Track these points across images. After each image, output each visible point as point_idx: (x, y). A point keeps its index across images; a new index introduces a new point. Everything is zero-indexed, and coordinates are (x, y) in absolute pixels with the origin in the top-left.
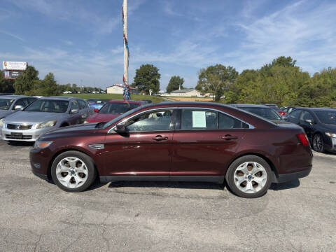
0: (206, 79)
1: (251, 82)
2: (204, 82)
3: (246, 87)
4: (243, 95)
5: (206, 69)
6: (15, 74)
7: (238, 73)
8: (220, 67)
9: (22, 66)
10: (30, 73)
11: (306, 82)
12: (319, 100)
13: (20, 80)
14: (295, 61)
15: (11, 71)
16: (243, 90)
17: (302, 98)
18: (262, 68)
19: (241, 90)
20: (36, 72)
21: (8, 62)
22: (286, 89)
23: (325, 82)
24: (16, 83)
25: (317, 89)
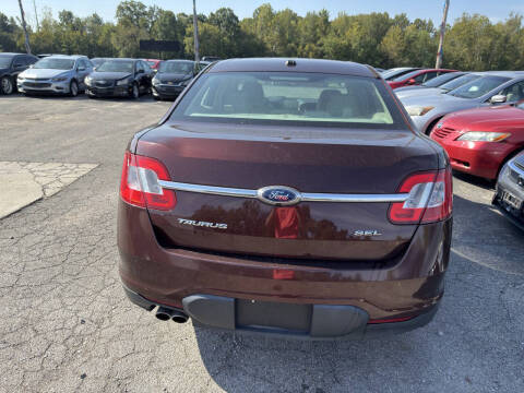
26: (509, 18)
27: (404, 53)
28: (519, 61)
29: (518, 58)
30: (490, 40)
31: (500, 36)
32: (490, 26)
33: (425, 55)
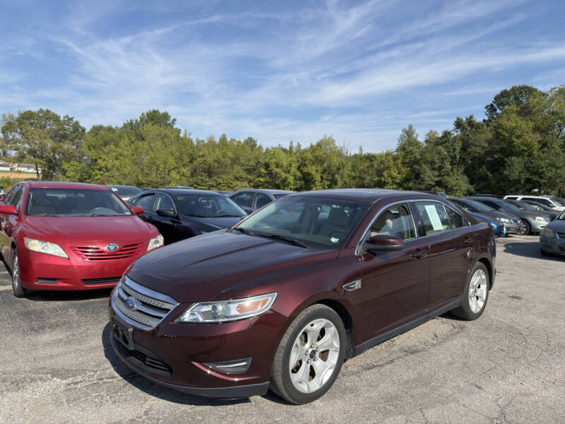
0: (18, 136)
1: (112, 147)
2: (15, 141)
3: (104, 156)
4: (100, 170)
5: (16, 115)
7: (84, 130)
8: (48, 116)
11: (201, 154)
12: (220, 181)
14: (175, 120)
16: (99, 161)
17: (199, 177)
18: (125, 126)
19: (96, 161)
22: (172, 162)
23: (224, 155)
25: (216, 164)
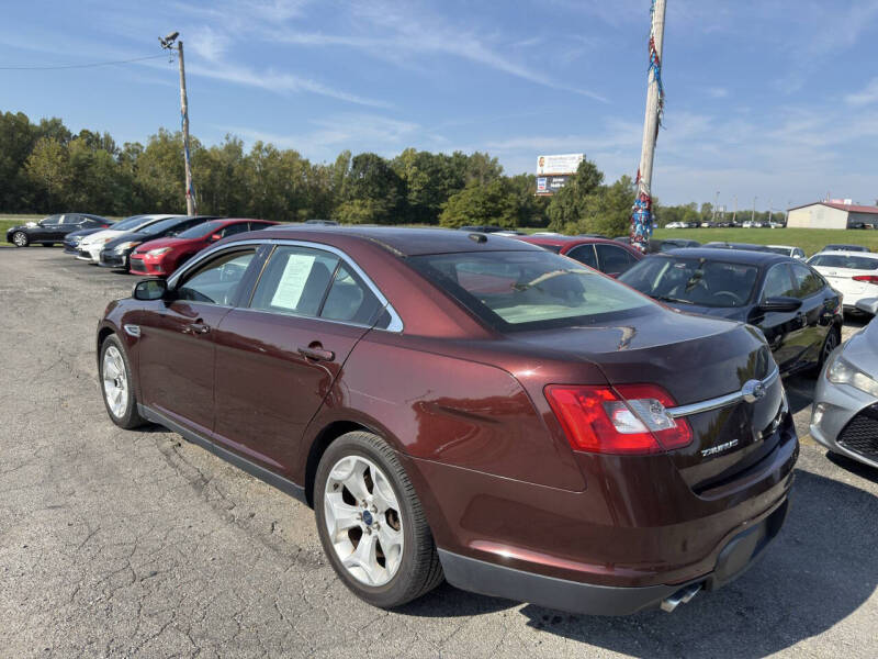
6: (557, 184)
9: (571, 164)
10: (585, 179)
13: (560, 198)
15: (550, 177)
20: (599, 176)
21: (546, 158)
24: (554, 204)
26: (225, 142)
27: (76, 185)
28: (252, 202)
29: (251, 198)
30: (208, 172)
31: (220, 166)
32: (203, 151)
33: (114, 190)
